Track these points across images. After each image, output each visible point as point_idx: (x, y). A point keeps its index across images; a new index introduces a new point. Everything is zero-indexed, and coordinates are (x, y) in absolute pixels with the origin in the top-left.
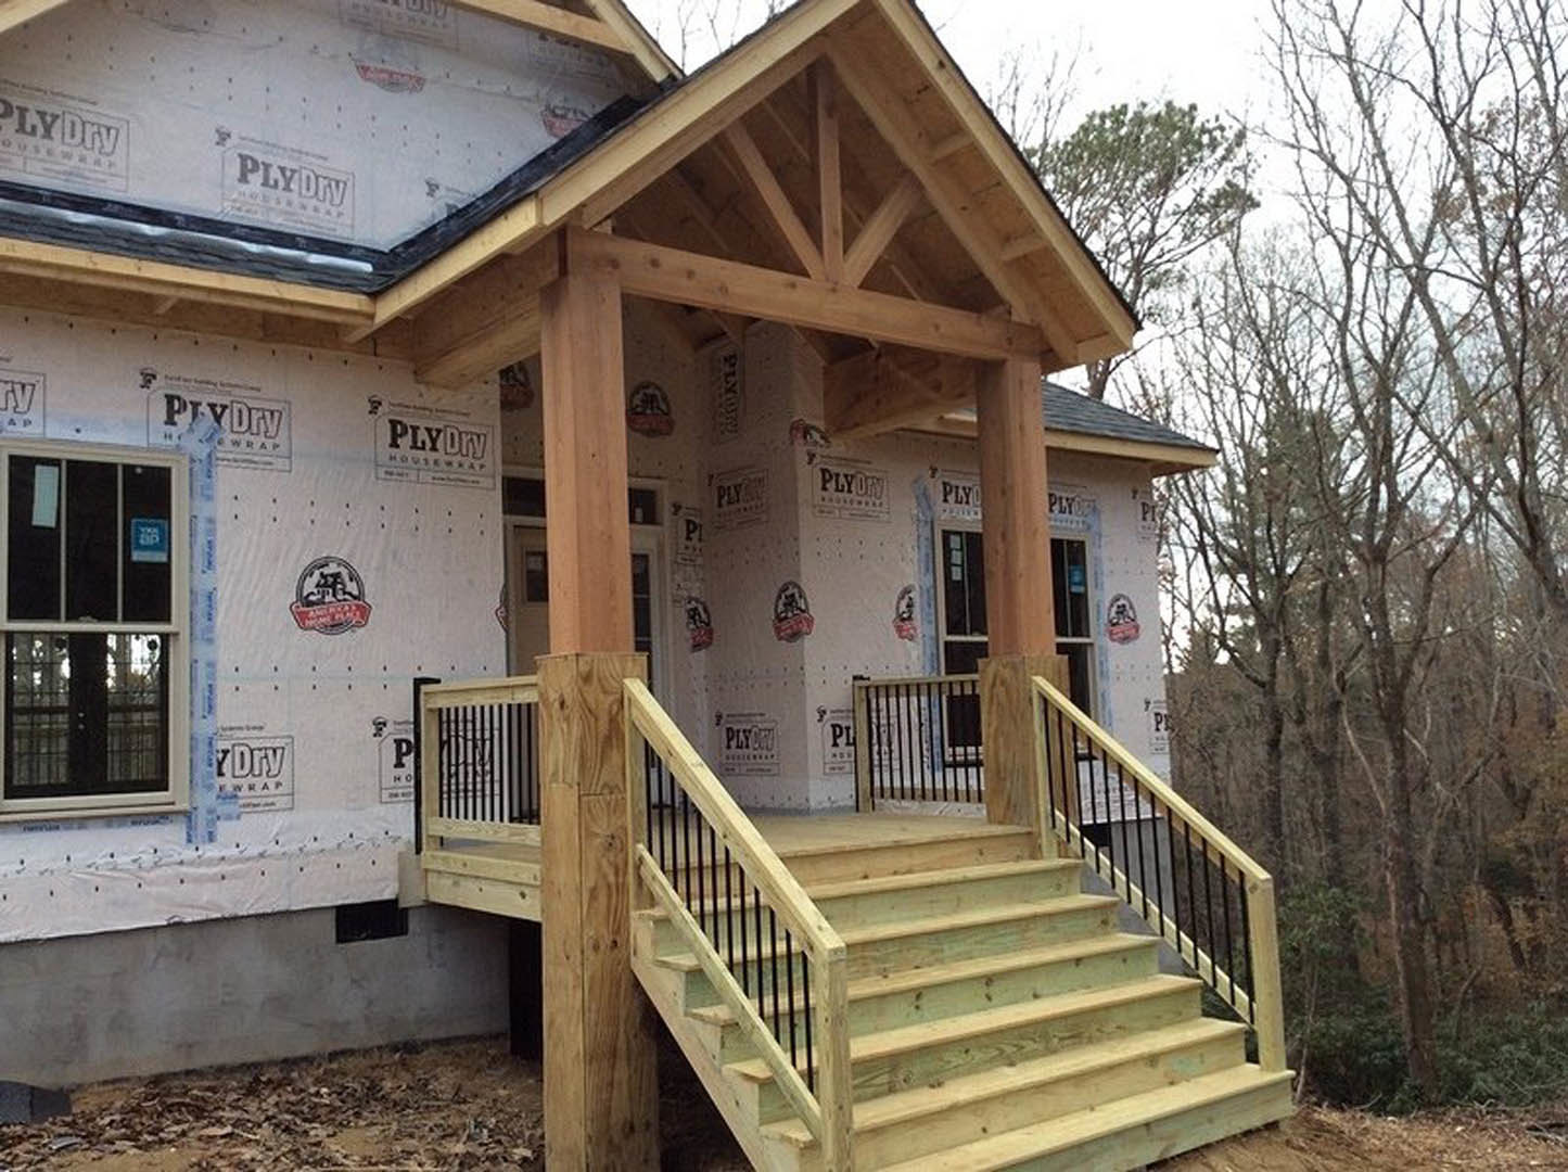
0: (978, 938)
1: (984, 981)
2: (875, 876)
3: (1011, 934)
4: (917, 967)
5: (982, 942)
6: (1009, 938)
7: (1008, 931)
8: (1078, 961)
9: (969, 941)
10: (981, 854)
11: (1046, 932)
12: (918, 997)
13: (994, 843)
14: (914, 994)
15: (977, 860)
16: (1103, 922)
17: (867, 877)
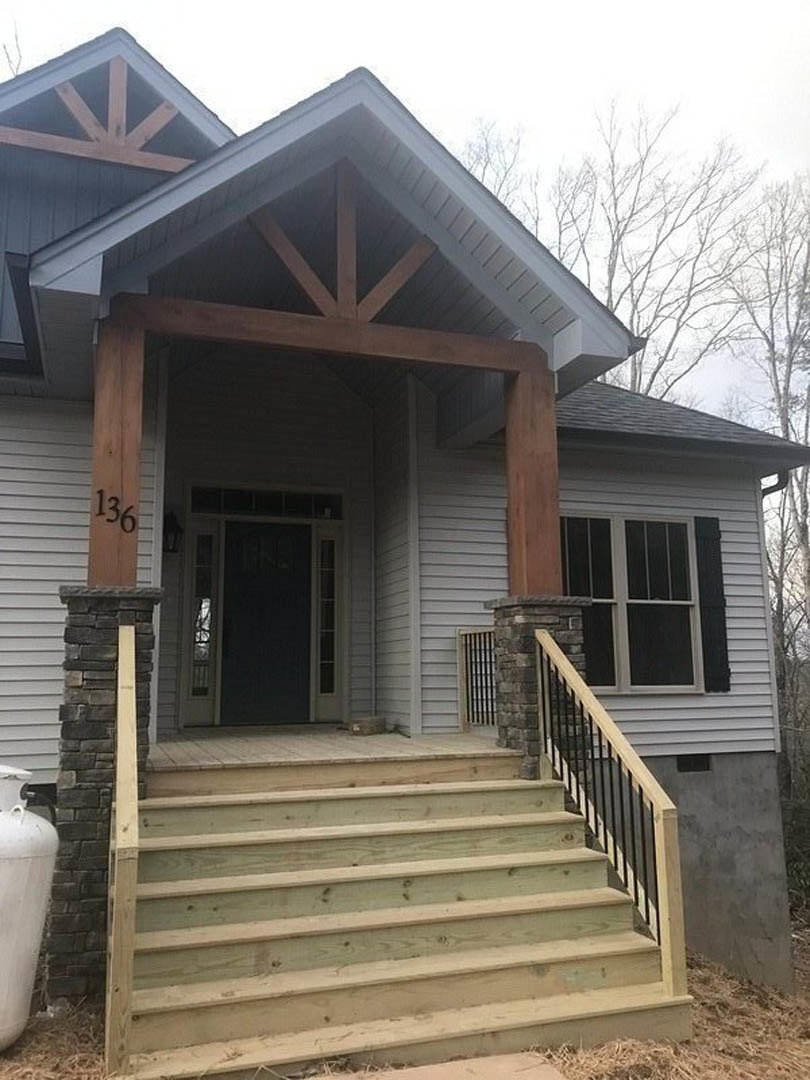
0: (427, 843)
1: (402, 882)
2: (364, 786)
3: (462, 842)
4: (355, 865)
5: (427, 848)
8: (512, 870)
9: (415, 845)
10: (476, 772)
11: (501, 842)
12: (327, 891)
13: (489, 763)
14: (322, 889)
15: (471, 776)
16: (566, 837)
17: (353, 786)
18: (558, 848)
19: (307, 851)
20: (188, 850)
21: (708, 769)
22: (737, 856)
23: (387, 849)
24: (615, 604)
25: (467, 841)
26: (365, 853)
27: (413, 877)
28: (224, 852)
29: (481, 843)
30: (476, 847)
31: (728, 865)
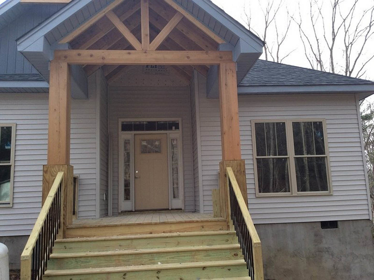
1: (157, 271)
2: (155, 233)
3: (187, 256)
5: (173, 258)
6: (186, 258)
7: (186, 255)
8: (204, 268)
9: (167, 257)
11: (205, 256)
12: (125, 275)
13: (209, 224)
14: (123, 274)
15: (201, 229)
16: (235, 255)
17: (151, 233)
18: (230, 259)
19: (123, 259)
20: (76, 258)
21: (337, 228)
22: (352, 265)
23: (156, 258)
24: (289, 158)
25: (190, 256)
26: (147, 260)
27: (161, 270)
28: (89, 259)
29: (196, 257)
30: (194, 258)
31: (348, 269)
